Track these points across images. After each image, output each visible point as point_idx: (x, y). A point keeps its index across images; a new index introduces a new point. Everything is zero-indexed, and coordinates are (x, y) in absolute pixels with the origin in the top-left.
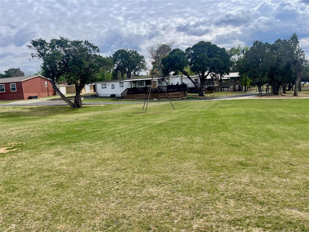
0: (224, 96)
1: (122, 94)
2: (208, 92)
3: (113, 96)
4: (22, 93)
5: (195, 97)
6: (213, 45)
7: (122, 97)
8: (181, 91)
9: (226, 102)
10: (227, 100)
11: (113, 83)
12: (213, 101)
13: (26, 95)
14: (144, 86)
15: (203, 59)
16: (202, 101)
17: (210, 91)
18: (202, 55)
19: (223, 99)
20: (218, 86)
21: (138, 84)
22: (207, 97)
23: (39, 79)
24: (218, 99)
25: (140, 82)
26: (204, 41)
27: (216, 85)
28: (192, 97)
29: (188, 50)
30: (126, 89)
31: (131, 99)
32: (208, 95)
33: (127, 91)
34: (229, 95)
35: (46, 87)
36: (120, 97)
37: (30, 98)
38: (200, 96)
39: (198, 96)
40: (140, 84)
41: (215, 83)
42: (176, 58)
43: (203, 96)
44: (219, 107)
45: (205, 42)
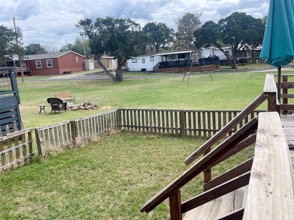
0: (257, 68)
1: (153, 68)
2: (240, 64)
3: (144, 70)
4: (58, 68)
5: (227, 69)
6: (248, 16)
7: (154, 72)
8: (213, 64)
9: (261, 74)
10: (262, 72)
11: (143, 58)
12: (248, 73)
13: (61, 71)
14: (177, 60)
15: (237, 31)
16: (237, 73)
17: (242, 64)
18: (236, 27)
19: (258, 71)
20: (251, 58)
21: (169, 58)
22: (240, 69)
23: (71, 55)
24: (253, 72)
25: (171, 55)
26: (238, 12)
27: (248, 57)
28: (224, 69)
29: (221, 21)
30: (158, 63)
31: (163, 73)
32: (242, 68)
33: (159, 65)
34: (263, 67)
35: (77, 62)
36: (152, 71)
37: (65, 73)
38: (232, 68)
39: (230, 68)
40: (171, 57)
41: (248, 55)
42: (210, 30)
43: (236, 68)
44: (255, 78)
45: (240, 13)
